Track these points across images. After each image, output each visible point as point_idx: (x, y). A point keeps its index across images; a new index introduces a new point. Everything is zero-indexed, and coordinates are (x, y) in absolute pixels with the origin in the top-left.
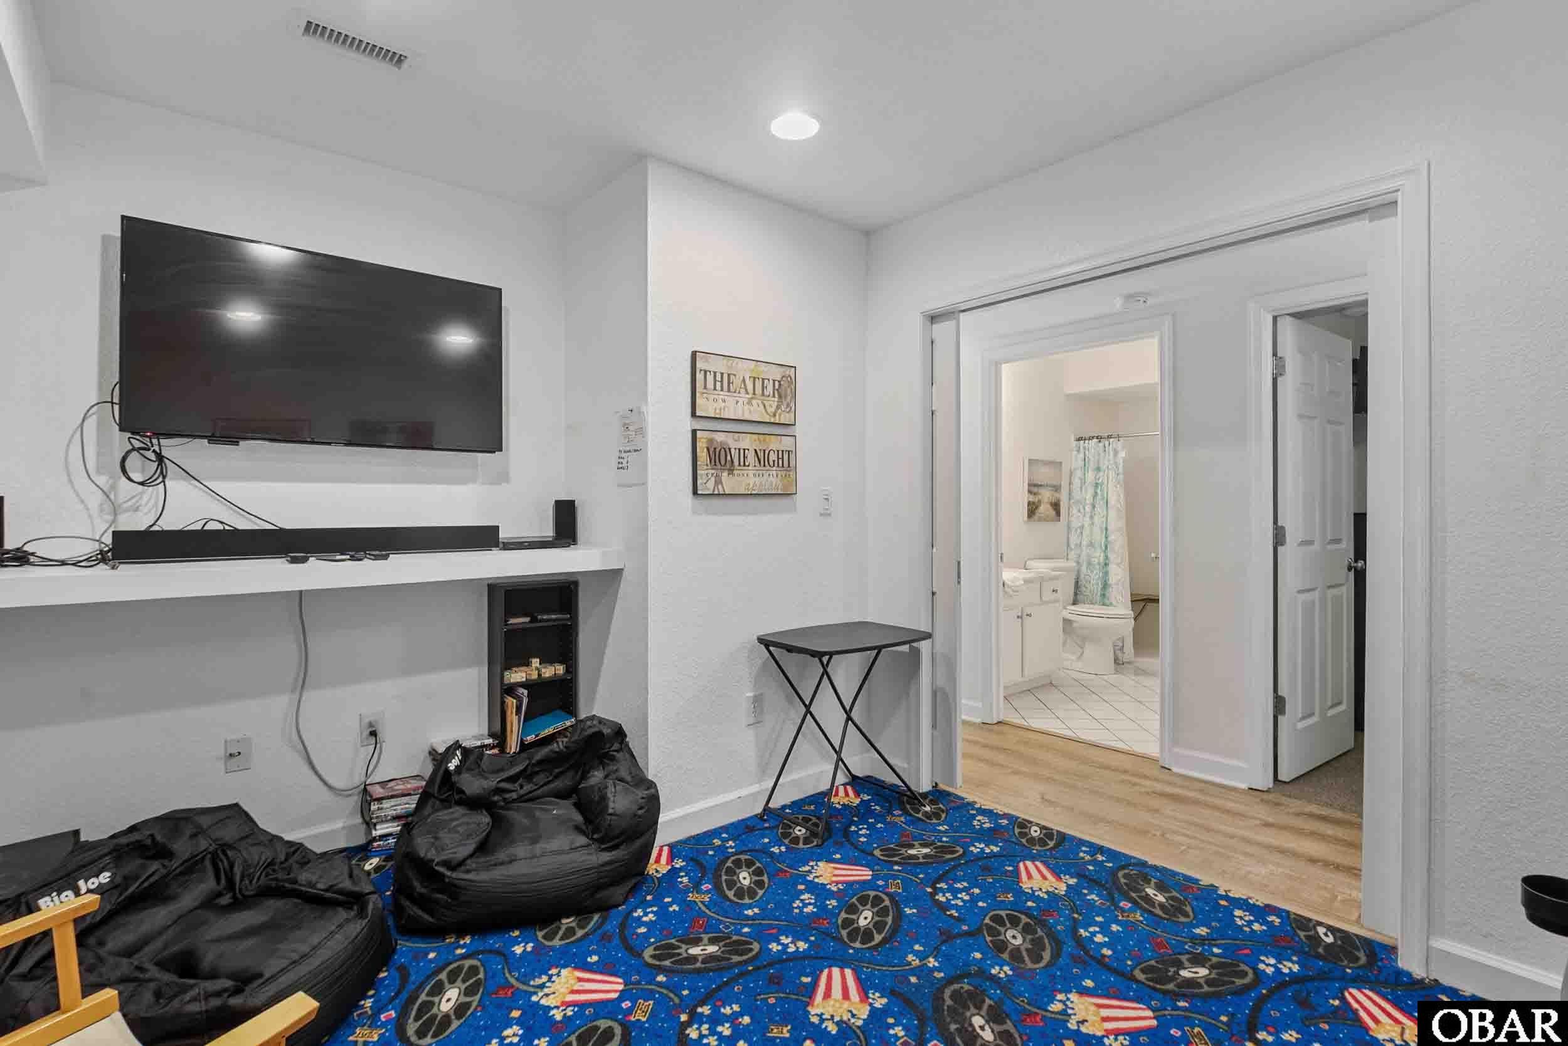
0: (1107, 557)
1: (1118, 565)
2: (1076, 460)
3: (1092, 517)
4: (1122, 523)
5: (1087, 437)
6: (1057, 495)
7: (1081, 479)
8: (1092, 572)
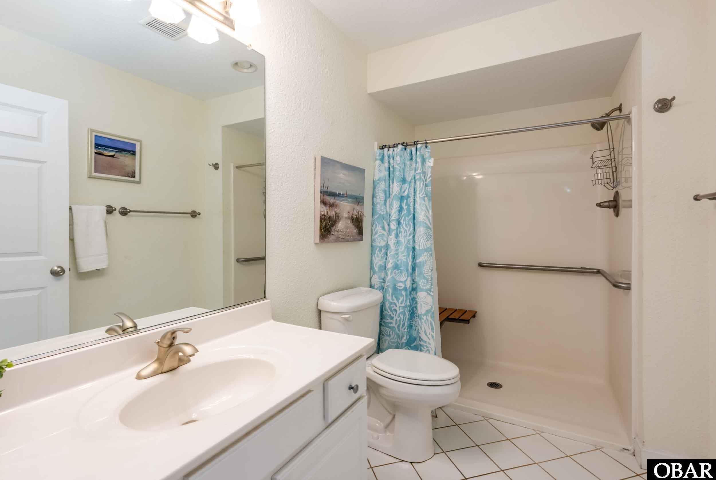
0: (413, 281)
1: (428, 291)
2: (380, 171)
3: (397, 236)
4: (430, 244)
5: (392, 144)
6: (358, 208)
7: (385, 191)
8: (398, 299)
